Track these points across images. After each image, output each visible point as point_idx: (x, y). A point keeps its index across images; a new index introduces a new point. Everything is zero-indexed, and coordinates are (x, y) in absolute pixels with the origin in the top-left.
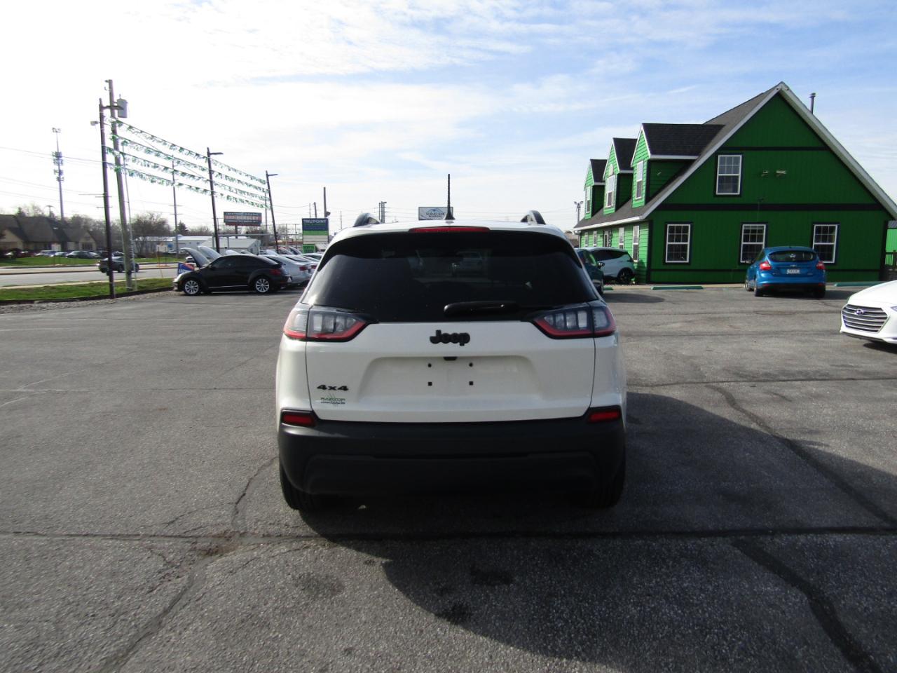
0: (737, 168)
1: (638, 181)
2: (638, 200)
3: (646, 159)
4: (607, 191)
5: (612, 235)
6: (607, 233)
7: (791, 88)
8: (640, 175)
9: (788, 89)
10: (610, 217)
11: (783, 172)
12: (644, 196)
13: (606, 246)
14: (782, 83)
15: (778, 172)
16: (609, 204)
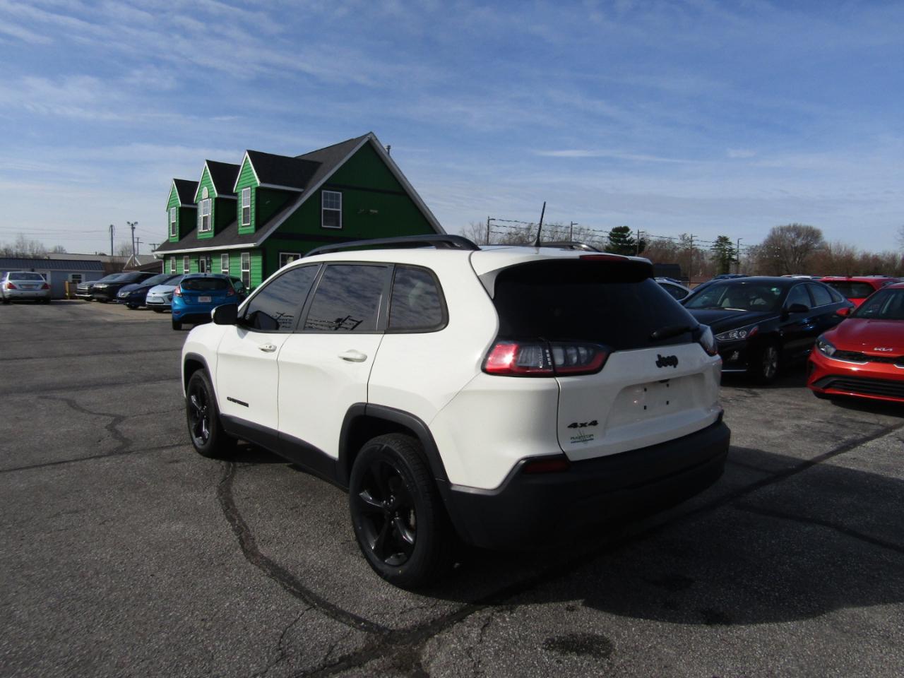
0: (338, 203)
1: (243, 207)
2: (245, 225)
3: (254, 187)
4: (201, 216)
5: (211, 261)
6: (203, 259)
7: (378, 138)
8: (246, 201)
9: (377, 139)
10: (208, 242)
11: (376, 211)
12: (253, 222)
13: (203, 271)
14: (371, 132)
15: (371, 211)
16: (205, 227)
